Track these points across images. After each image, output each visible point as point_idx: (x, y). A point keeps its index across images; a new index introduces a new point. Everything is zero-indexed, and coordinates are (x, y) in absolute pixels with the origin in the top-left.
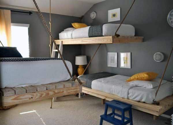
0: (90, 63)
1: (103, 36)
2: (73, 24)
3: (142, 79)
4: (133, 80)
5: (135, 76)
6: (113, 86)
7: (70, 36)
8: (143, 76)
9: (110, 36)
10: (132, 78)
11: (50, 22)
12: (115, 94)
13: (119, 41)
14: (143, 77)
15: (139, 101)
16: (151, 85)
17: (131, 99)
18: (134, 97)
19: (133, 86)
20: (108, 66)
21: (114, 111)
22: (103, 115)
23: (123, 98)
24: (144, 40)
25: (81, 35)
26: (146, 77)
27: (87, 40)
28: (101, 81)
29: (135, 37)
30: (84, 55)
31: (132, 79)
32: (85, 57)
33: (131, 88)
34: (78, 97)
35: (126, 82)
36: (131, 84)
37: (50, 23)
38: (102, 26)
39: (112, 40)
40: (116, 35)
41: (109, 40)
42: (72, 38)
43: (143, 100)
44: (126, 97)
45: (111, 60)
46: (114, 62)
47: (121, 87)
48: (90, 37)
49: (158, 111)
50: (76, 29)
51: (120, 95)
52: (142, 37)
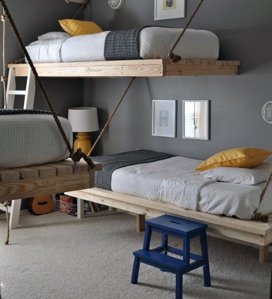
0: (108, 127)
1: (141, 58)
2: (62, 23)
3: (231, 164)
4: (211, 166)
5: (217, 158)
6: (165, 183)
7: (54, 56)
8: (235, 157)
9: (159, 58)
10: (210, 161)
11: (2, 17)
12: (169, 200)
13: (180, 71)
14: (235, 160)
15: (223, 215)
16: (251, 178)
17: (206, 211)
18: (211, 205)
19: (209, 180)
20: (153, 135)
21: (166, 242)
22: (141, 250)
23: (187, 209)
24: (240, 71)
25: (85, 54)
26: (240, 158)
27: (99, 68)
28: (136, 172)
29: (220, 62)
30: (90, 105)
31: (208, 164)
32: (94, 110)
33: (206, 184)
34: (76, 216)
35: (196, 173)
36: (207, 175)
37: (3, 20)
38: (139, 32)
39: (162, 68)
40: (172, 56)
41: (156, 70)
42: (61, 61)
43: (232, 212)
44: (194, 207)
45: (161, 118)
46: (167, 125)
47: (183, 183)
48: (108, 59)
49: (264, 234)
50: (71, 36)
51: (179, 202)
52: (237, 63)
